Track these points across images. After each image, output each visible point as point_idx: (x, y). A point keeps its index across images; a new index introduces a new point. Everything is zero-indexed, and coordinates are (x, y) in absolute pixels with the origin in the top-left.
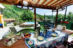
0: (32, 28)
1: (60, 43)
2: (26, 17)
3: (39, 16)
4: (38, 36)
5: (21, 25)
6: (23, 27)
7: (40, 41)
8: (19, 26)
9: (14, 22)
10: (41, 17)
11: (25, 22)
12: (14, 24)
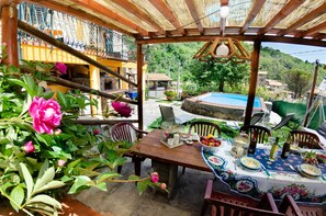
0: (234, 124)
1: (315, 201)
2: (213, 71)
3: (287, 66)
4: (244, 154)
5: (189, 102)
6: (193, 112)
7: (245, 168)
8: (180, 103)
9: (166, 88)
10: (299, 74)
11: (205, 92)
12: (165, 93)
